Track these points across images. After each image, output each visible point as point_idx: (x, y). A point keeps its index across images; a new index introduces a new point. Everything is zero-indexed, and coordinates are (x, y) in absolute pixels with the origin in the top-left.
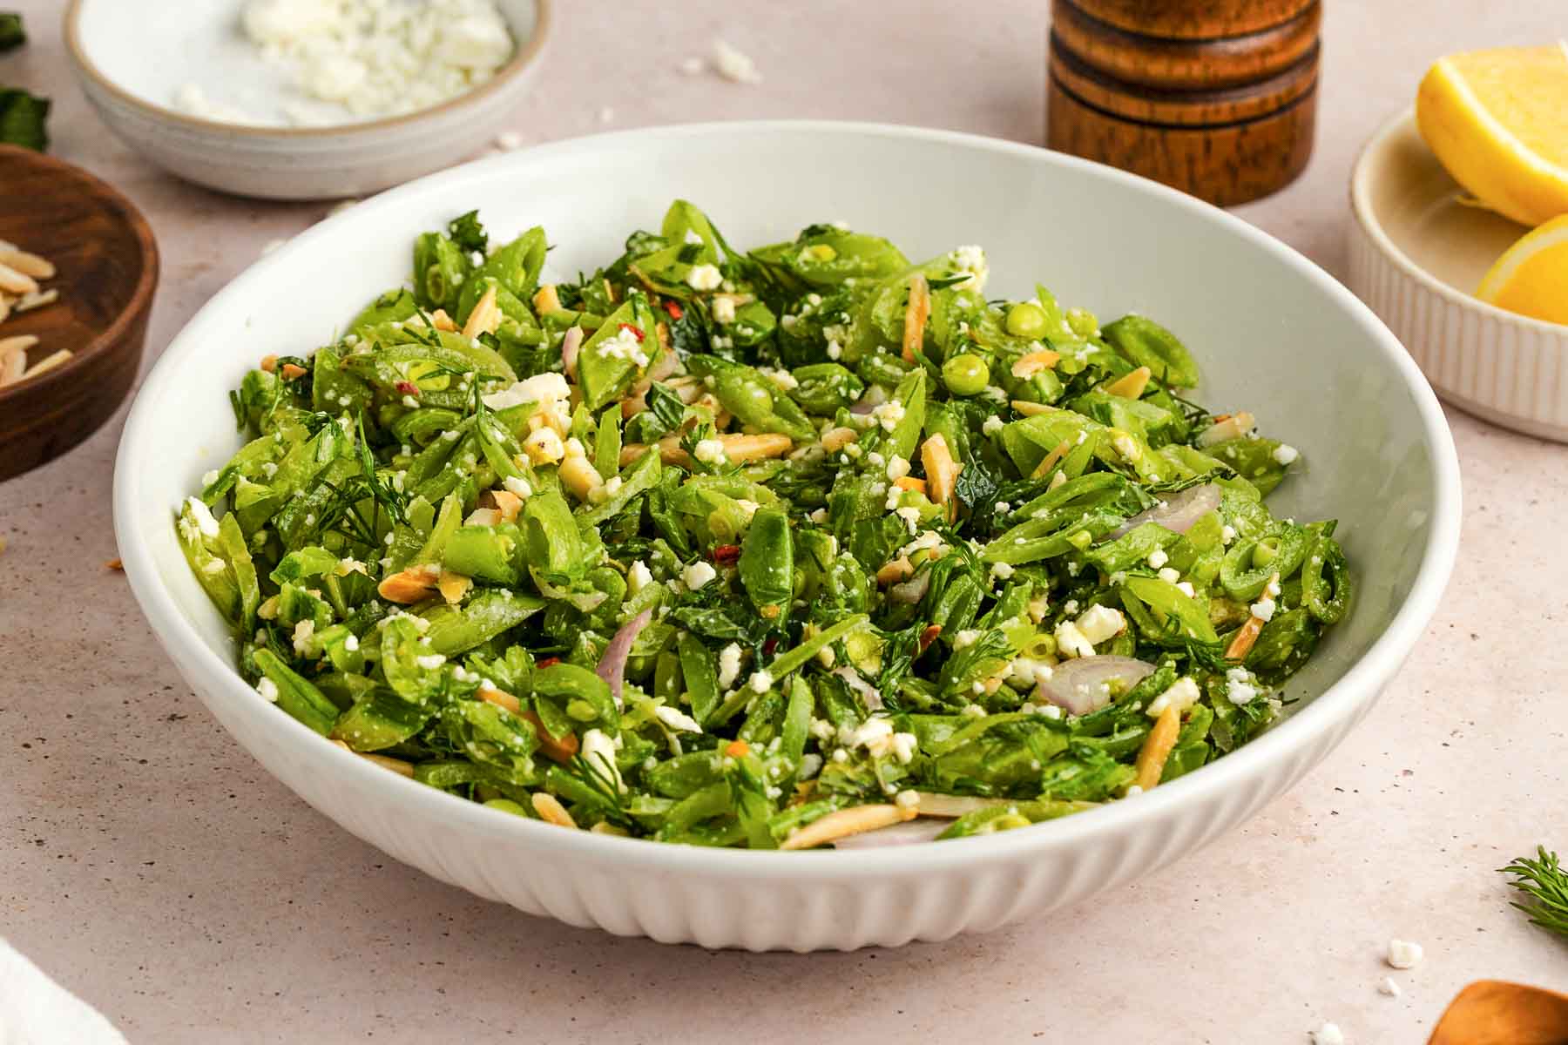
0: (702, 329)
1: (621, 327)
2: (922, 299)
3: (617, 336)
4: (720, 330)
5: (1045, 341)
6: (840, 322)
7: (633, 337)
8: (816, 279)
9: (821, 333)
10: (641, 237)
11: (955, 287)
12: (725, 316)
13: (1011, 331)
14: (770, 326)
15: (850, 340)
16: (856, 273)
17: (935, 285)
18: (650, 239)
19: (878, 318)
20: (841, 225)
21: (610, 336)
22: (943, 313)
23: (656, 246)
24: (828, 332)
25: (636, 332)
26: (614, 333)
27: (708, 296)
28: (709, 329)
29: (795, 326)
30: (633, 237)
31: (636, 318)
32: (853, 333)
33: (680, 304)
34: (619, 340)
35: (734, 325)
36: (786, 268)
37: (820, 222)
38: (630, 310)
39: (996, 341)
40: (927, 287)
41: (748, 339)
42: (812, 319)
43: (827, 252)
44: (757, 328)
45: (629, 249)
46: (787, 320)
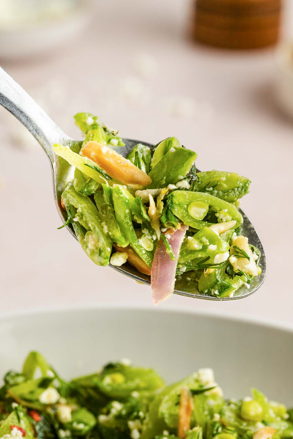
0: (52, 427)
1: (11, 428)
2: (188, 401)
3: (10, 433)
4: (62, 426)
5: (264, 422)
6: (138, 417)
7: (20, 433)
8: (115, 394)
9: (126, 425)
10: (13, 374)
11: (207, 393)
12: (66, 418)
13: (245, 417)
14: (92, 422)
15: (144, 428)
16: (137, 389)
17: (195, 393)
18: (17, 375)
19: (162, 414)
20: (126, 362)
21: (5, 434)
22: (201, 410)
23: (20, 379)
24: (131, 424)
25: (20, 429)
26: (8, 432)
27: (53, 406)
28: (57, 426)
29: (108, 422)
30: (8, 374)
31: (19, 422)
32: (147, 424)
33: (39, 412)
34: (11, 436)
35: (71, 423)
36: (96, 388)
37: (113, 360)
38: (15, 417)
39: (236, 423)
40: (190, 394)
41: (80, 431)
42: (119, 417)
43: (119, 378)
44: (86, 424)
45: (6, 382)
46: (102, 418)
